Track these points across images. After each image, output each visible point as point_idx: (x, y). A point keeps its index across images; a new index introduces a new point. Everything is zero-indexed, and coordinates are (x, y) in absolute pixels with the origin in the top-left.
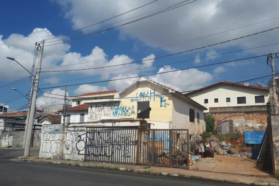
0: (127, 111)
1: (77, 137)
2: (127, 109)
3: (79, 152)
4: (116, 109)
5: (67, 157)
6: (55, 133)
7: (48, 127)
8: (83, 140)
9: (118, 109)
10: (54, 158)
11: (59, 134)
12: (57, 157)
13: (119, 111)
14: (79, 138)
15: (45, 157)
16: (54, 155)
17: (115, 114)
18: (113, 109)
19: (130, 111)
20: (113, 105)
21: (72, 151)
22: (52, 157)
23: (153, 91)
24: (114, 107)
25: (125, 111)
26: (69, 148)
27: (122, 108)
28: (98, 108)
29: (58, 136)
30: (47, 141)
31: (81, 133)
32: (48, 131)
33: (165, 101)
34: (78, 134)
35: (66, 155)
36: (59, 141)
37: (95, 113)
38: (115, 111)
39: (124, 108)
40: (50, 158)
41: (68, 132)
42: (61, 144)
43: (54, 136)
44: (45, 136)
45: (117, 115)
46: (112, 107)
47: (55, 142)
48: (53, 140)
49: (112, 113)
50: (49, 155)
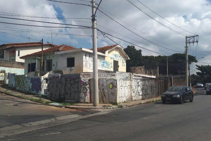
0: (109, 65)
1: (137, 83)
2: (109, 64)
3: (139, 93)
4: (103, 63)
5: (134, 98)
6: (126, 80)
7: (122, 75)
8: (140, 86)
9: (104, 62)
10: (127, 101)
11: (128, 81)
12: (129, 100)
13: (104, 64)
14: (138, 84)
15: (122, 101)
16: (127, 98)
17: (103, 66)
18: (101, 62)
19: (110, 65)
20: (101, 59)
21: (136, 94)
22: (126, 101)
23: (120, 55)
24: (102, 60)
25: (108, 65)
26: (135, 92)
27: (106, 62)
28: (91, 58)
29: (128, 82)
30: (122, 87)
31: (139, 81)
32: (122, 78)
33: (124, 63)
34: (137, 81)
35: (133, 97)
36: (129, 87)
37: (89, 62)
38: (102, 64)
39: (107, 62)
40: (125, 102)
41: (133, 79)
42: (130, 89)
43: (126, 82)
44: (120, 82)
45: (104, 67)
46: (101, 60)
47: (127, 87)
48: (126, 86)
49: (101, 65)
50: (124, 99)
